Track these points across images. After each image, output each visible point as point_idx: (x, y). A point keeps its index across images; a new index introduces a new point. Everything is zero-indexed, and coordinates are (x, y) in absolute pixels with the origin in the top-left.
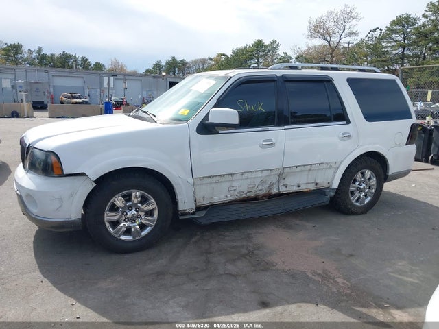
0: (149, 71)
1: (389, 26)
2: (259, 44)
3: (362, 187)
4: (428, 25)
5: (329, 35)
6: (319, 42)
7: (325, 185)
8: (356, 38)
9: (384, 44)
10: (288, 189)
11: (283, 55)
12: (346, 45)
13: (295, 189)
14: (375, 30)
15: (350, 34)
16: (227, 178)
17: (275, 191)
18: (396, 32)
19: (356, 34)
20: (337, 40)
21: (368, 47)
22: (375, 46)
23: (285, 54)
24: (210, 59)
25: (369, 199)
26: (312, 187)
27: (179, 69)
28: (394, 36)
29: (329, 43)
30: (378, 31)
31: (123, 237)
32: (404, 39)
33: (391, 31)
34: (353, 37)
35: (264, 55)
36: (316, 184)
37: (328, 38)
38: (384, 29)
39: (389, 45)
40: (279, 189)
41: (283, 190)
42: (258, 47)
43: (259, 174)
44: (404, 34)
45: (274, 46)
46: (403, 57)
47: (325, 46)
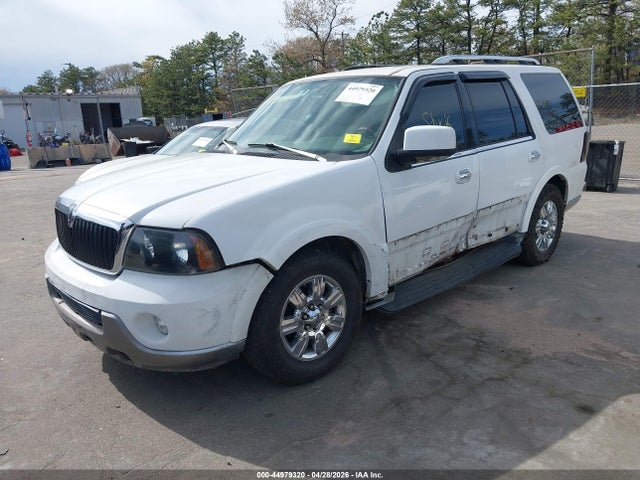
0: (30, 90)
1: (396, 8)
2: (212, 39)
3: (546, 226)
4: (444, 7)
5: (315, 22)
6: (303, 33)
7: (514, 229)
8: (353, 26)
9: (392, 34)
10: (478, 241)
11: (254, 54)
12: (339, 37)
13: (486, 240)
14: (379, 15)
15: (344, 21)
16: (423, 236)
17: (462, 248)
18: (406, 16)
19: (352, 21)
20: (327, 29)
21: (373, 38)
22: (381, 36)
23: (256, 52)
24: (137, 65)
25: (551, 240)
26: (501, 234)
27: (85, 84)
28: (405, 23)
29: (316, 34)
30: (383, 16)
31: (306, 356)
32: (418, 26)
33: (400, 15)
34: (349, 25)
35: (221, 56)
36: (507, 229)
37: (314, 28)
38: (391, 13)
39: (399, 35)
40: (467, 244)
41: (473, 243)
42: (211, 44)
43: (454, 225)
44: (416, 19)
45: (236, 41)
46: (418, 51)
47: (311, 39)
